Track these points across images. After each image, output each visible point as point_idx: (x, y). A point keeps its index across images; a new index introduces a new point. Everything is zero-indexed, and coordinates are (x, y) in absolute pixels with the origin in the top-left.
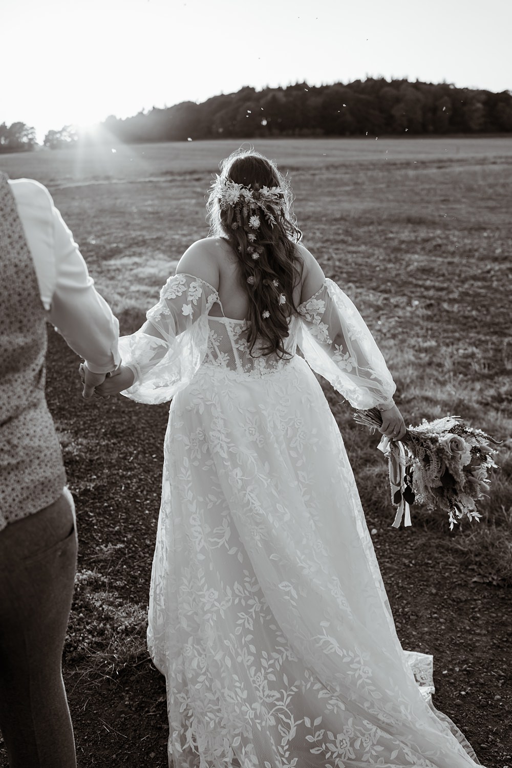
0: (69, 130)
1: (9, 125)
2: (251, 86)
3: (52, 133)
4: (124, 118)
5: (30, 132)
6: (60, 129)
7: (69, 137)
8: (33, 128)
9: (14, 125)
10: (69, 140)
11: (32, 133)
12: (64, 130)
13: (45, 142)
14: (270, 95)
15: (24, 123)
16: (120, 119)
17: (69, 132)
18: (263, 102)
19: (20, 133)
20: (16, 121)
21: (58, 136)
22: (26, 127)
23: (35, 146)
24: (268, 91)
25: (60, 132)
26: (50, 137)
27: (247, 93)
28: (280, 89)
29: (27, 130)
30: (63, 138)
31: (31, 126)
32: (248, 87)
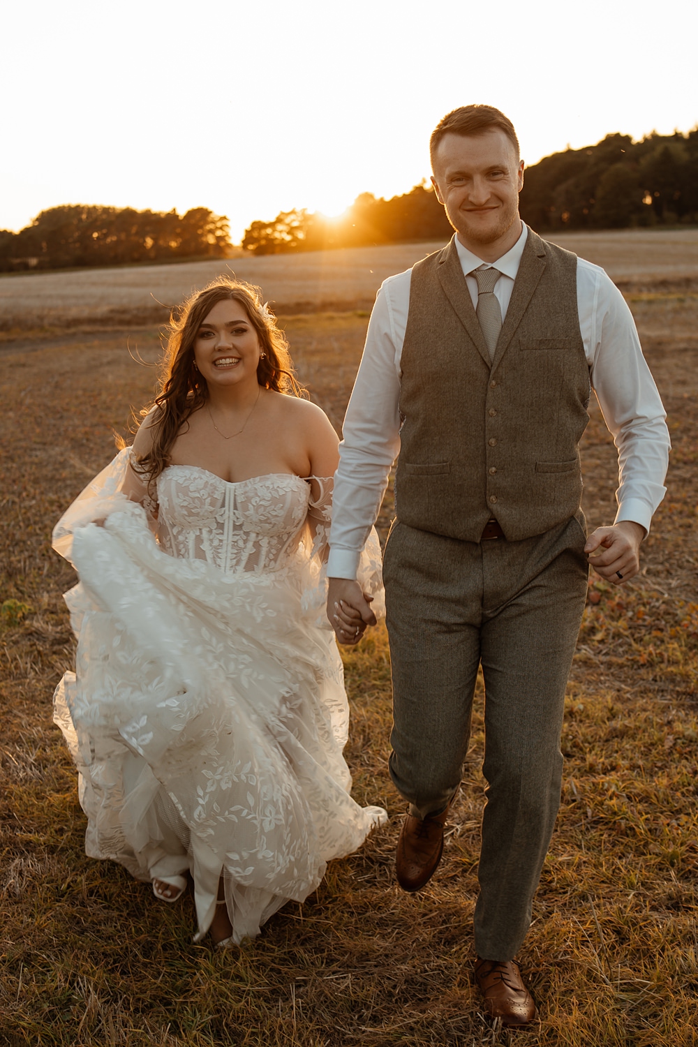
0: (287, 220)
1: (182, 213)
2: (623, 133)
3: (258, 226)
4: (388, 198)
5: (219, 224)
6: (273, 219)
7: (289, 233)
8: (224, 218)
9: (191, 214)
10: (288, 238)
11: (221, 228)
12: (279, 220)
13: (246, 243)
14: (659, 149)
15: (210, 209)
16: (382, 200)
17: (288, 225)
18: (644, 162)
19: (201, 227)
20: (195, 206)
21: (269, 231)
22: (212, 216)
23: (228, 251)
24: (655, 140)
25: (272, 225)
26: (255, 234)
27: (616, 145)
28: (677, 137)
29: (213, 222)
30: (277, 235)
31: (222, 215)
32: (618, 135)
